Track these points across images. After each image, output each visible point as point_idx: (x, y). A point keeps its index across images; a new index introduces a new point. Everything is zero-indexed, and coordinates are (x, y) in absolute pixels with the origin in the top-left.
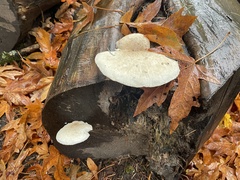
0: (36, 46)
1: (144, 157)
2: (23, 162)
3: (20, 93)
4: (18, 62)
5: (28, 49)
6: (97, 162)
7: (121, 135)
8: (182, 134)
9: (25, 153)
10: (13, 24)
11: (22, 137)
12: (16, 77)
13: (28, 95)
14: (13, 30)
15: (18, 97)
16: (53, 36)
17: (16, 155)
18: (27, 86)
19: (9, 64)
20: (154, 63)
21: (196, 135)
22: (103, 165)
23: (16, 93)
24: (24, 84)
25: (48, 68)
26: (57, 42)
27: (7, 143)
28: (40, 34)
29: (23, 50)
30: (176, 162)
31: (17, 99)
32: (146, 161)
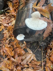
0: (8, 8)
1: (38, 42)
2: (9, 41)
3: (6, 23)
4: (4, 13)
5: (6, 9)
6: (26, 42)
7: (32, 37)
8: (47, 39)
9: (9, 39)
10: (2, 2)
11: (8, 35)
12: (4, 18)
13: (8, 24)
14: (2, 4)
15: (6, 24)
16: (13, 4)
17: (7, 39)
18: (8, 21)
19: (2, 14)
20: (40, 23)
21: (50, 40)
22: (28, 43)
23: (5, 23)
24: (7, 21)
25: (12, 15)
26: (14, 6)
27: (5, 36)
28: (9, 3)
29: (5, 10)
30: (45, 44)
31: (5, 25)
32: (38, 43)
